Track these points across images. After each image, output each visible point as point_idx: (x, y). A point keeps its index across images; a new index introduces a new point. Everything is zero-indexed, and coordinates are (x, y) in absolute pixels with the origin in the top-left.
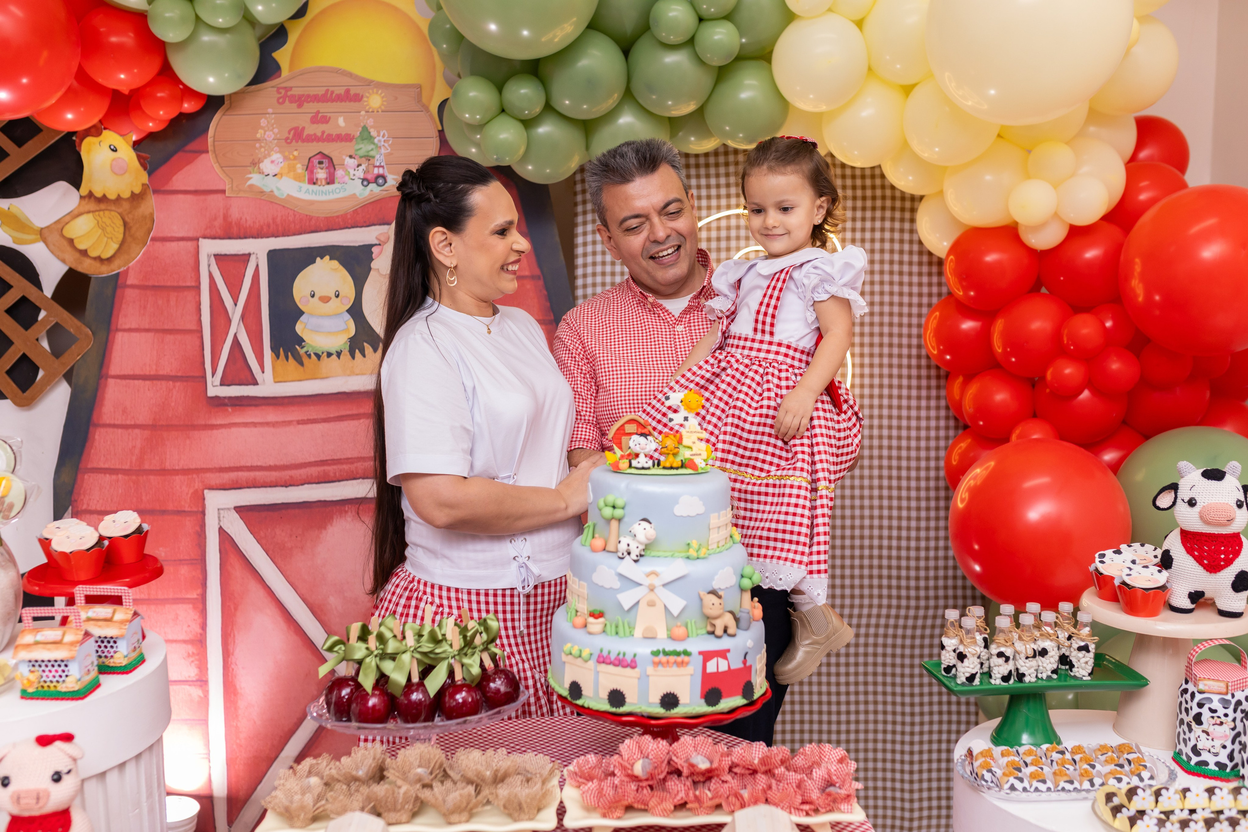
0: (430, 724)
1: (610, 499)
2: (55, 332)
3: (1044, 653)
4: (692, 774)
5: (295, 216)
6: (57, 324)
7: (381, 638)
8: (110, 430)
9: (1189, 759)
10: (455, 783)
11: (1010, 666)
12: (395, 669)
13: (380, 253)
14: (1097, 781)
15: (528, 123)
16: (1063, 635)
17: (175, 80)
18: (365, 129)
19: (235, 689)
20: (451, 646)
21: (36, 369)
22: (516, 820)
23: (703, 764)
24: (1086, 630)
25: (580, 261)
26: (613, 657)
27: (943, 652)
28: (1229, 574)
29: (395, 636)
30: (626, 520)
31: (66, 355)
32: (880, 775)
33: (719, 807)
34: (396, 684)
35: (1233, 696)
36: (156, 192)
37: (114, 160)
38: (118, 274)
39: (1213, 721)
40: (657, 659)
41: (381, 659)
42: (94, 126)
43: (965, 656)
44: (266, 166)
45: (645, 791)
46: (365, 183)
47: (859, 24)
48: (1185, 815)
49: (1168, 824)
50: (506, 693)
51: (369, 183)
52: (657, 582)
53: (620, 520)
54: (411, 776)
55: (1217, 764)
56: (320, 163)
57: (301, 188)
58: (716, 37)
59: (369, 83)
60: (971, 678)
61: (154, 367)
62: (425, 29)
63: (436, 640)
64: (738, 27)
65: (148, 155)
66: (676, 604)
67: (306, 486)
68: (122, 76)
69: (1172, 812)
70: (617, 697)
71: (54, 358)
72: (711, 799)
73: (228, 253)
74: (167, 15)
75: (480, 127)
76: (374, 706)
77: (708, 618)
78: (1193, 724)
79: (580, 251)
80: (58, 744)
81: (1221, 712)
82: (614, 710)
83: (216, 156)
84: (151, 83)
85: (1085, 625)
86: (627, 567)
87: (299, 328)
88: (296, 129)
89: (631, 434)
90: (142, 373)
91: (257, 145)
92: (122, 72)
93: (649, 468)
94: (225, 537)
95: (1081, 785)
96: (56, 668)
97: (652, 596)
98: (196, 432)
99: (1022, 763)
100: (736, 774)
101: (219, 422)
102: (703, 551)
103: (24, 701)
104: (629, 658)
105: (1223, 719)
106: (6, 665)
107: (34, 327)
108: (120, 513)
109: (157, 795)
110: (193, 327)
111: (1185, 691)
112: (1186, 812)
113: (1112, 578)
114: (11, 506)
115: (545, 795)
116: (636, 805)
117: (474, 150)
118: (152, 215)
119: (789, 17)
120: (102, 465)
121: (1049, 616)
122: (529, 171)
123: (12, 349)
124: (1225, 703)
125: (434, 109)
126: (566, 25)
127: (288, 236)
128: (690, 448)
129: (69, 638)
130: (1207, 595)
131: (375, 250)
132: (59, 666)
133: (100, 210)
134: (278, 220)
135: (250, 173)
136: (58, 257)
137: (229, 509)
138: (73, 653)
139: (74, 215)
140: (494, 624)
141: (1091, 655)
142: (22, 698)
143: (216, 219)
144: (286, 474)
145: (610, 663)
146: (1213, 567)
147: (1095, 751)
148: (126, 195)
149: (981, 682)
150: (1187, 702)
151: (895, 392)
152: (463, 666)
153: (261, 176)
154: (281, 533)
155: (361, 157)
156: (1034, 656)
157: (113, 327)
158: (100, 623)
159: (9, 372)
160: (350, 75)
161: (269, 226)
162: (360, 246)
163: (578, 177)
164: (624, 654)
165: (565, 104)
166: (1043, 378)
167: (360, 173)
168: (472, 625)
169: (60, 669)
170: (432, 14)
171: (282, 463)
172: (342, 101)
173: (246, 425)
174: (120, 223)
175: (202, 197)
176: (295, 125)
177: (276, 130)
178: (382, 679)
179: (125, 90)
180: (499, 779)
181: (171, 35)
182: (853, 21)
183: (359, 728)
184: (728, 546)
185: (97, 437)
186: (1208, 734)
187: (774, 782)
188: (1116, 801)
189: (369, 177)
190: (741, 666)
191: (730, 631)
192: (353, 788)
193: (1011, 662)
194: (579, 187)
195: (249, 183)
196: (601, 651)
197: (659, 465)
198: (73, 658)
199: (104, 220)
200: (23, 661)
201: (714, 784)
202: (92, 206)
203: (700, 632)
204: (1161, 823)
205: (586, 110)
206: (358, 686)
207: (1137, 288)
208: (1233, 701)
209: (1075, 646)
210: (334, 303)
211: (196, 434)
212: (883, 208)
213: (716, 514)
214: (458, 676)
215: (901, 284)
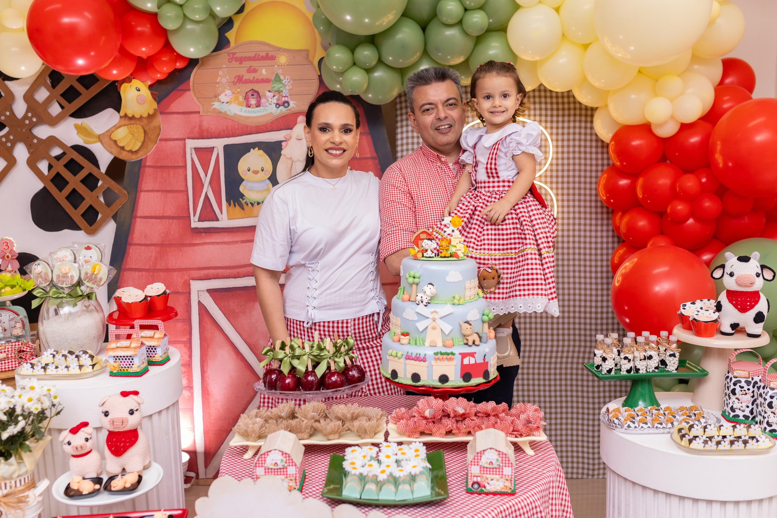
0: (318, 392)
1: (412, 273)
2: (107, 193)
3: (650, 357)
4: (455, 416)
5: (238, 125)
6: (108, 188)
7: (292, 348)
8: (138, 247)
9: (730, 414)
10: (331, 420)
11: (631, 364)
12: (299, 364)
13: (286, 145)
14: (676, 423)
15: (369, 71)
16: (662, 349)
17: (172, 50)
18: (277, 75)
19: (208, 392)
20: (329, 352)
21: (97, 213)
22: (362, 439)
23: (461, 411)
24: (675, 345)
25: (399, 148)
26: (414, 356)
27: (595, 358)
28: (752, 313)
29: (299, 347)
30: (420, 284)
31: (113, 205)
32: (575, 443)
33: (469, 433)
34: (300, 371)
35: (753, 379)
36: (161, 113)
37: (138, 96)
38: (141, 160)
39: (741, 393)
40: (437, 357)
41: (292, 359)
42: (128, 77)
43: (606, 359)
44: (222, 97)
45: (430, 424)
46: (278, 106)
47: (557, 10)
48: (720, 438)
49: (709, 442)
50: (358, 377)
51: (280, 106)
52: (437, 316)
53: (417, 284)
54: (309, 416)
55: (744, 416)
56: (253, 95)
57: (242, 109)
58: (475, 20)
59: (279, 49)
60: (610, 371)
61: (162, 212)
62: (311, 19)
63: (321, 349)
64: (487, 14)
65: (157, 93)
66: (447, 328)
67: (246, 277)
68: (144, 49)
69: (713, 437)
70: (416, 377)
71: (106, 207)
72: (466, 428)
73: (202, 147)
74: (168, 15)
75: (342, 73)
76: (289, 383)
77: (465, 336)
78: (731, 395)
79: (399, 142)
80: (131, 396)
81: (746, 387)
82: (414, 384)
83: (195, 93)
84: (160, 53)
85: (674, 343)
86: (421, 309)
87: (241, 189)
88: (239, 76)
89: (423, 239)
90: (155, 215)
91: (217, 86)
92: (143, 47)
93: (433, 257)
94: (202, 307)
95: (667, 425)
96: (127, 360)
97: (434, 324)
98: (185, 248)
99: (636, 415)
100: (479, 416)
101: (198, 242)
102: (462, 300)
103: (111, 377)
104: (422, 356)
105: (747, 391)
106: (101, 360)
107: (96, 190)
108: (154, 284)
109: (176, 430)
110: (183, 188)
111: (728, 377)
112: (721, 437)
113: (689, 317)
114: (101, 279)
115: (378, 426)
116: (426, 432)
117: (338, 86)
118: (159, 126)
119: (517, 7)
120: (134, 267)
121: (654, 338)
122: (370, 98)
123: (84, 202)
124: (748, 383)
125: (316, 63)
126: (389, 15)
127: (235, 137)
128: (455, 246)
129: (134, 345)
130: (741, 325)
131: (283, 144)
132: (129, 359)
133: (131, 124)
134: (229, 128)
135: (214, 102)
136: (108, 151)
137: (203, 291)
138: (136, 353)
139: (117, 127)
140: (351, 341)
141: (677, 359)
142: (110, 376)
143: (195, 128)
144: (235, 271)
145: (412, 359)
146: (743, 309)
147: (677, 410)
148: (145, 115)
149: (615, 373)
150: (728, 383)
151: (582, 222)
152: (335, 362)
153: (220, 103)
154: (233, 304)
155: (275, 91)
156: (645, 359)
157: (139, 189)
158: (148, 339)
159: (83, 215)
160: (269, 45)
161: (224, 131)
162: (275, 142)
163: (398, 100)
164: (420, 354)
165: (390, 59)
166: (666, 211)
167: (275, 101)
168: (340, 341)
169: (129, 361)
170: (314, 10)
171: (233, 265)
172: (264, 60)
173: (212, 243)
174: (142, 131)
175: (187, 116)
176: (238, 74)
177: (228, 77)
178: (293, 369)
179: (145, 57)
180: (354, 418)
181: (170, 26)
182: (554, 8)
183: (281, 393)
184: (476, 299)
185: (131, 251)
186: (739, 400)
187: (499, 421)
188: (683, 432)
189: (280, 102)
190: (483, 361)
191: (476, 343)
192: (279, 422)
193: (632, 362)
194: (398, 106)
195: (213, 107)
196: (408, 353)
197: (438, 255)
198: (136, 355)
199: (133, 129)
200: (110, 357)
201: (467, 421)
202: (126, 122)
203: (460, 343)
204: (705, 442)
205: (401, 63)
206: (281, 372)
207: (719, 158)
208: (753, 382)
209: (668, 354)
210: (261, 174)
211: (185, 249)
212: (575, 115)
213: (469, 281)
214: (333, 368)
215: (585, 159)
